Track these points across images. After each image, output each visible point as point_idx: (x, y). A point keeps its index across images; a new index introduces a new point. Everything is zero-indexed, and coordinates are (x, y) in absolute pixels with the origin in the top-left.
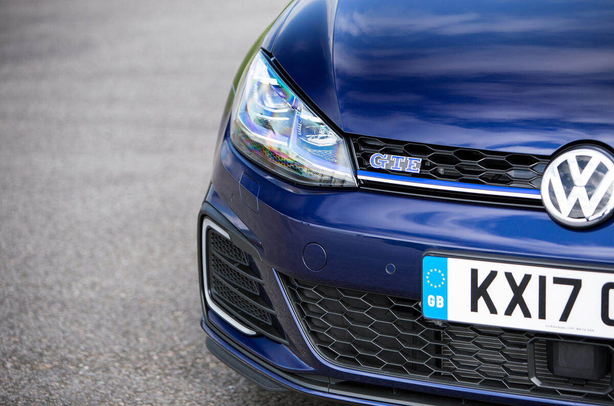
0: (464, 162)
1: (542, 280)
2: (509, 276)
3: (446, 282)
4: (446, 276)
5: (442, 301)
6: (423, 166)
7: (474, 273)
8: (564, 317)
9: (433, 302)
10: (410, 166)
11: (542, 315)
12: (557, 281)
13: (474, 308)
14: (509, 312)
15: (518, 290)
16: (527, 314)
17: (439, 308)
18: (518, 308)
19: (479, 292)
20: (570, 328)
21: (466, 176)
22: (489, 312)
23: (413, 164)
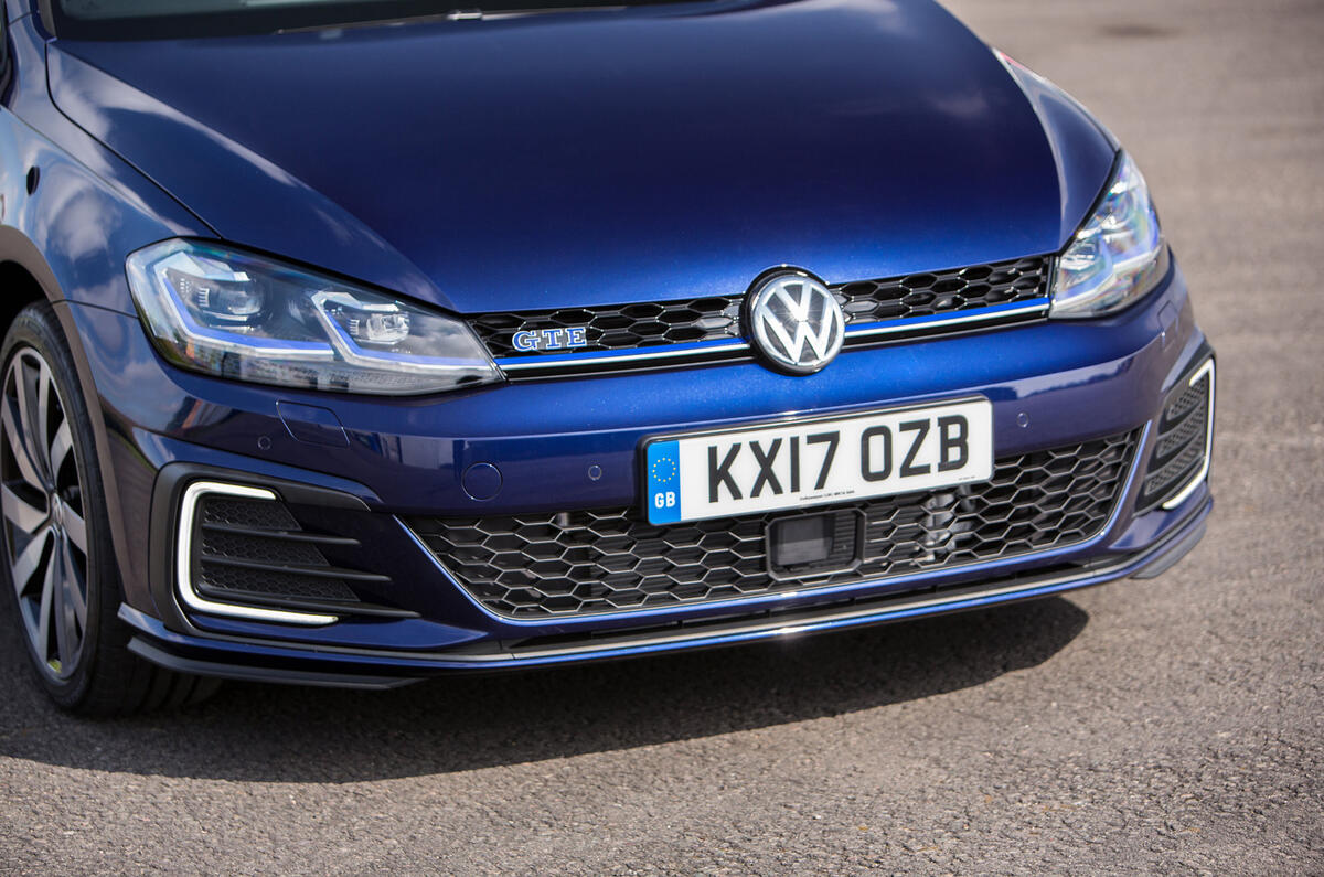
0: (640, 321)
1: (795, 442)
2: (755, 447)
3: (678, 472)
4: (678, 465)
5: (673, 499)
6: (591, 335)
7: (713, 452)
8: (820, 484)
9: (662, 501)
10: (572, 340)
11: (795, 487)
12: (812, 439)
13: (714, 497)
14: (756, 492)
15: (766, 462)
16: (777, 489)
17: (671, 508)
18: (767, 485)
19: (719, 474)
20: (826, 496)
21: (648, 338)
22: (731, 497)
23: (576, 335)
